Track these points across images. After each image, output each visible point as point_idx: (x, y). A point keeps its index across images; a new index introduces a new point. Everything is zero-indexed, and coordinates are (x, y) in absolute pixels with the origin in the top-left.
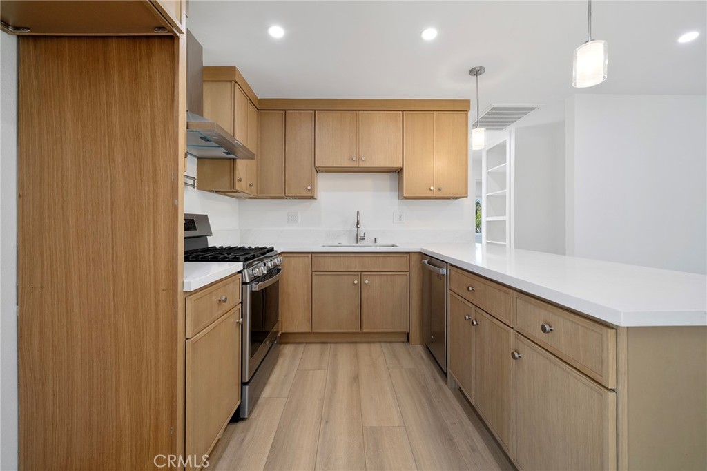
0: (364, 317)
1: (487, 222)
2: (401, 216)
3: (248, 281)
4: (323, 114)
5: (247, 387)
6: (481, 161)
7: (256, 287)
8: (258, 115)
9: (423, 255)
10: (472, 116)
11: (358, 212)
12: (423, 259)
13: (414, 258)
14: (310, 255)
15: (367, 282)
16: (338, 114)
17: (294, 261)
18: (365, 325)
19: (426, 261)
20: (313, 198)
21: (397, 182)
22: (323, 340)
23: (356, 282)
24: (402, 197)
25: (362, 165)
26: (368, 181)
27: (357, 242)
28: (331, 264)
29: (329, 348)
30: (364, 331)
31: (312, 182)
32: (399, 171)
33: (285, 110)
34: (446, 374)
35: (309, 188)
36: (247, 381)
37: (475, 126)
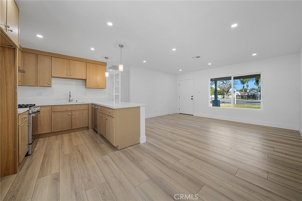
0: (73, 124)
1: (115, 95)
2: (86, 93)
3: (31, 113)
4: (55, 58)
5: (31, 145)
6: (113, 77)
7: (34, 115)
8: (22, 54)
9: (92, 104)
10: (108, 66)
11: (70, 92)
12: (92, 105)
13: (90, 105)
14: (51, 107)
15: (74, 113)
16: (62, 60)
17: (43, 109)
18: (73, 126)
19: (93, 106)
20: (51, 87)
21: (85, 83)
22: (56, 134)
23: (70, 114)
24: (86, 87)
25: (71, 77)
26: (74, 82)
27: (70, 102)
28: (60, 109)
29: (59, 136)
30: (73, 128)
31: (50, 81)
32: (86, 80)
33: (37, 54)
34: (97, 132)
35: (49, 83)
36: (31, 143)
37: (110, 68)
